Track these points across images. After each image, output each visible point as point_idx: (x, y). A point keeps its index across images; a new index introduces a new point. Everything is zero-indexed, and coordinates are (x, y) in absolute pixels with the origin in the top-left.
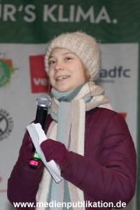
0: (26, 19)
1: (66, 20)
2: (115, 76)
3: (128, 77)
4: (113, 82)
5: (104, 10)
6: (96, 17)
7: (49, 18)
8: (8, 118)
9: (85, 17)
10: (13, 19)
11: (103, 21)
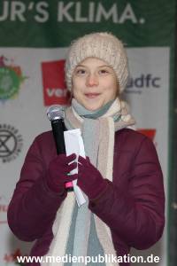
0: (37, 18)
1: (84, 20)
2: (142, 86)
3: (158, 86)
4: (140, 92)
5: (129, 8)
6: (119, 16)
7: (64, 18)
8: (16, 135)
9: (107, 16)
10: (22, 19)
11: (128, 21)
